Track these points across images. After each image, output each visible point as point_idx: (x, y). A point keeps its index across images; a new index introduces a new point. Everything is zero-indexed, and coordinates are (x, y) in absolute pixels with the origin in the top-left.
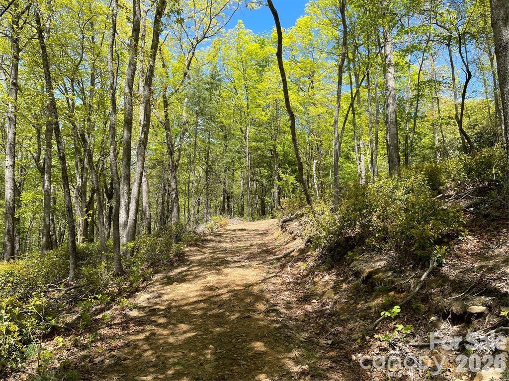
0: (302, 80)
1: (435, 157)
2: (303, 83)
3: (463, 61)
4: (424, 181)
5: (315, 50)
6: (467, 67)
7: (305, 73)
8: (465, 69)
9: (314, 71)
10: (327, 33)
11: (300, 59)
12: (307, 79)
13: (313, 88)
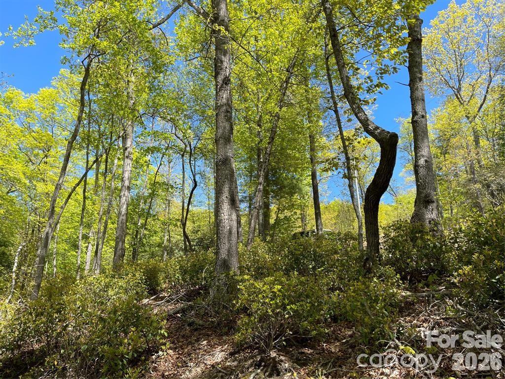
0: (36, 151)
1: (162, 256)
2: (36, 155)
3: (192, 171)
4: (141, 279)
5: (57, 124)
6: (194, 176)
7: (38, 144)
8: (193, 178)
9: (51, 146)
10: (73, 113)
11: (36, 128)
12: (41, 152)
13: (46, 163)
